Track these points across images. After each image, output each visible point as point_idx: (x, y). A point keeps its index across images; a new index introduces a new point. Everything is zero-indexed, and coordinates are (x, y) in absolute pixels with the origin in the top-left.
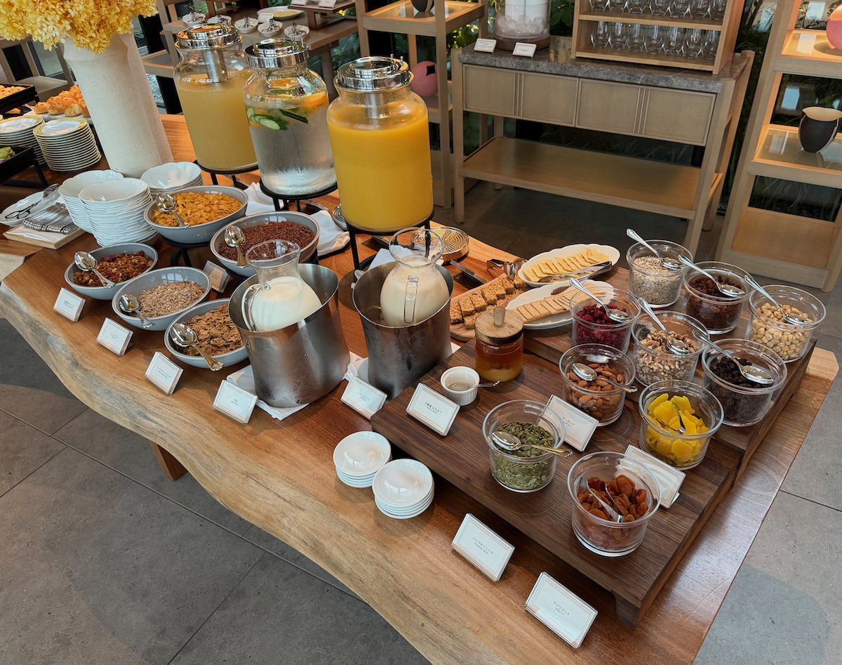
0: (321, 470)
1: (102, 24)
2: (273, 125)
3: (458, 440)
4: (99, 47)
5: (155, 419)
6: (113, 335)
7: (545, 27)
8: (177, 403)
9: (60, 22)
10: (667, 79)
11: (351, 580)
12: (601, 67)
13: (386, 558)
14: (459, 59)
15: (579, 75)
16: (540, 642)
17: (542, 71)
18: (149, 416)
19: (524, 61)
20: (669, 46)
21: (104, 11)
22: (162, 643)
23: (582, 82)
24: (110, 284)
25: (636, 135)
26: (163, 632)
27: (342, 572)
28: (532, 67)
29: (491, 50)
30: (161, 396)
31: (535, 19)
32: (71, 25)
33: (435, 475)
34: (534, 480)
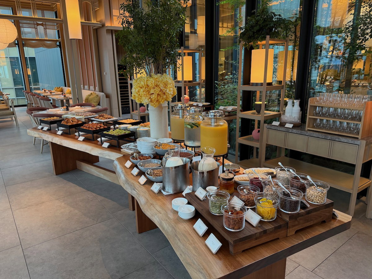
0: (169, 206)
1: (157, 101)
2: (189, 127)
3: (205, 202)
4: (156, 106)
5: (136, 191)
6: (135, 171)
7: (299, 119)
8: (143, 187)
9: (148, 99)
10: (339, 139)
11: (166, 232)
12: (315, 133)
13: (175, 226)
14: (266, 127)
15: (307, 135)
16: (205, 250)
17: (294, 132)
18: (136, 190)
19: (288, 129)
20: (350, 129)
21: (159, 98)
22: (117, 274)
23: (308, 137)
24: (139, 160)
25: (328, 158)
26: (119, 272)
27: (164, 230)
28: (290, 131)
29: (278, 125)
30: (140, 185)
31: (295, 117)
32: (151, 100)
33: (195, 209)
34: (218, 210)
